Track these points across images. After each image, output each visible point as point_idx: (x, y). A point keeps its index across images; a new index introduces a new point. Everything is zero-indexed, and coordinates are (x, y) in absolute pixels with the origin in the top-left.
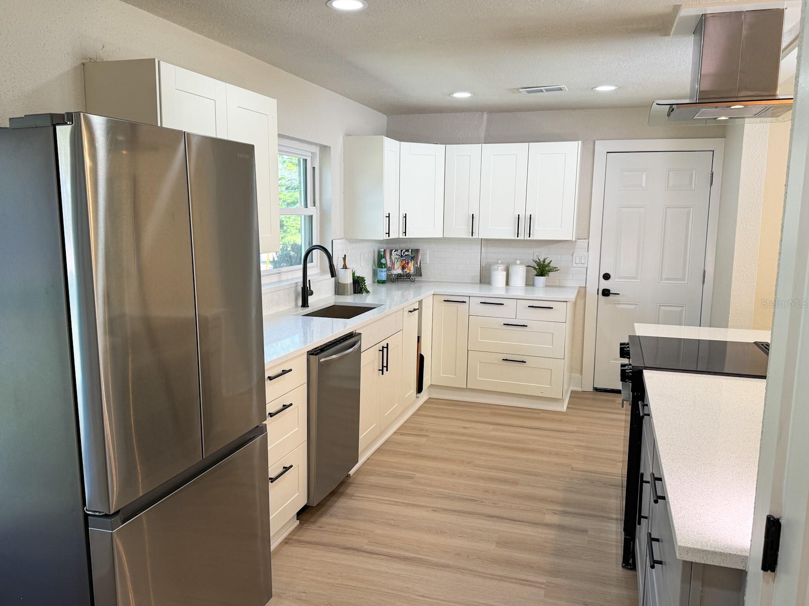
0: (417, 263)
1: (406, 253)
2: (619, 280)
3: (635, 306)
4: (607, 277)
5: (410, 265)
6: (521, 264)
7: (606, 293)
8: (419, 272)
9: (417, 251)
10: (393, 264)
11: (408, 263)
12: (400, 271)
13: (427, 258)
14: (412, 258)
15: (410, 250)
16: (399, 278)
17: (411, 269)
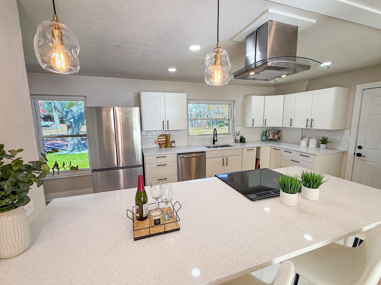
0: (279, 135)
1: (275, 132)
2: (367, 150)
3: (376, 163)
4: (360, 147)
5: (276, 136)
6: (315, 138)
7: (359, 155)
8: (279, 138)
9: (279, 131)
10: (269, 135)
11: (275, 135)
12: (272, 138)
13: (284, 134)
14: (277, 134)
15: (277, 131)
16: (271, 140)
17: (276, 137)
